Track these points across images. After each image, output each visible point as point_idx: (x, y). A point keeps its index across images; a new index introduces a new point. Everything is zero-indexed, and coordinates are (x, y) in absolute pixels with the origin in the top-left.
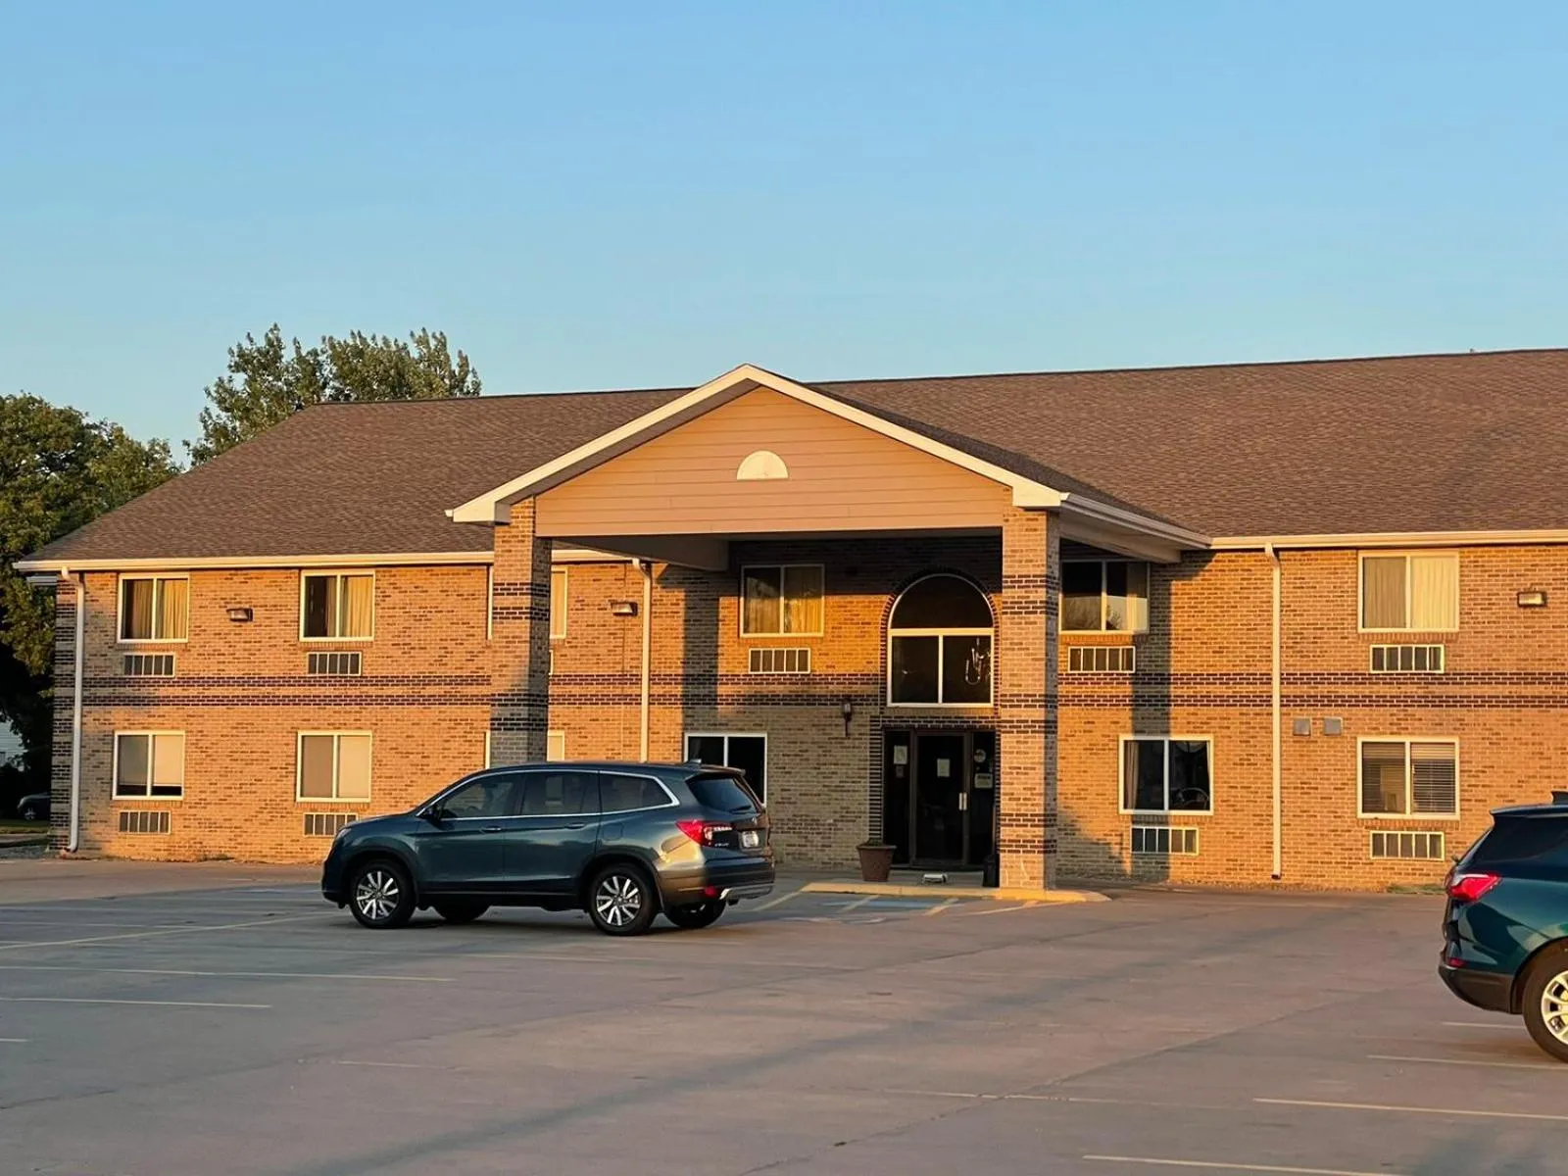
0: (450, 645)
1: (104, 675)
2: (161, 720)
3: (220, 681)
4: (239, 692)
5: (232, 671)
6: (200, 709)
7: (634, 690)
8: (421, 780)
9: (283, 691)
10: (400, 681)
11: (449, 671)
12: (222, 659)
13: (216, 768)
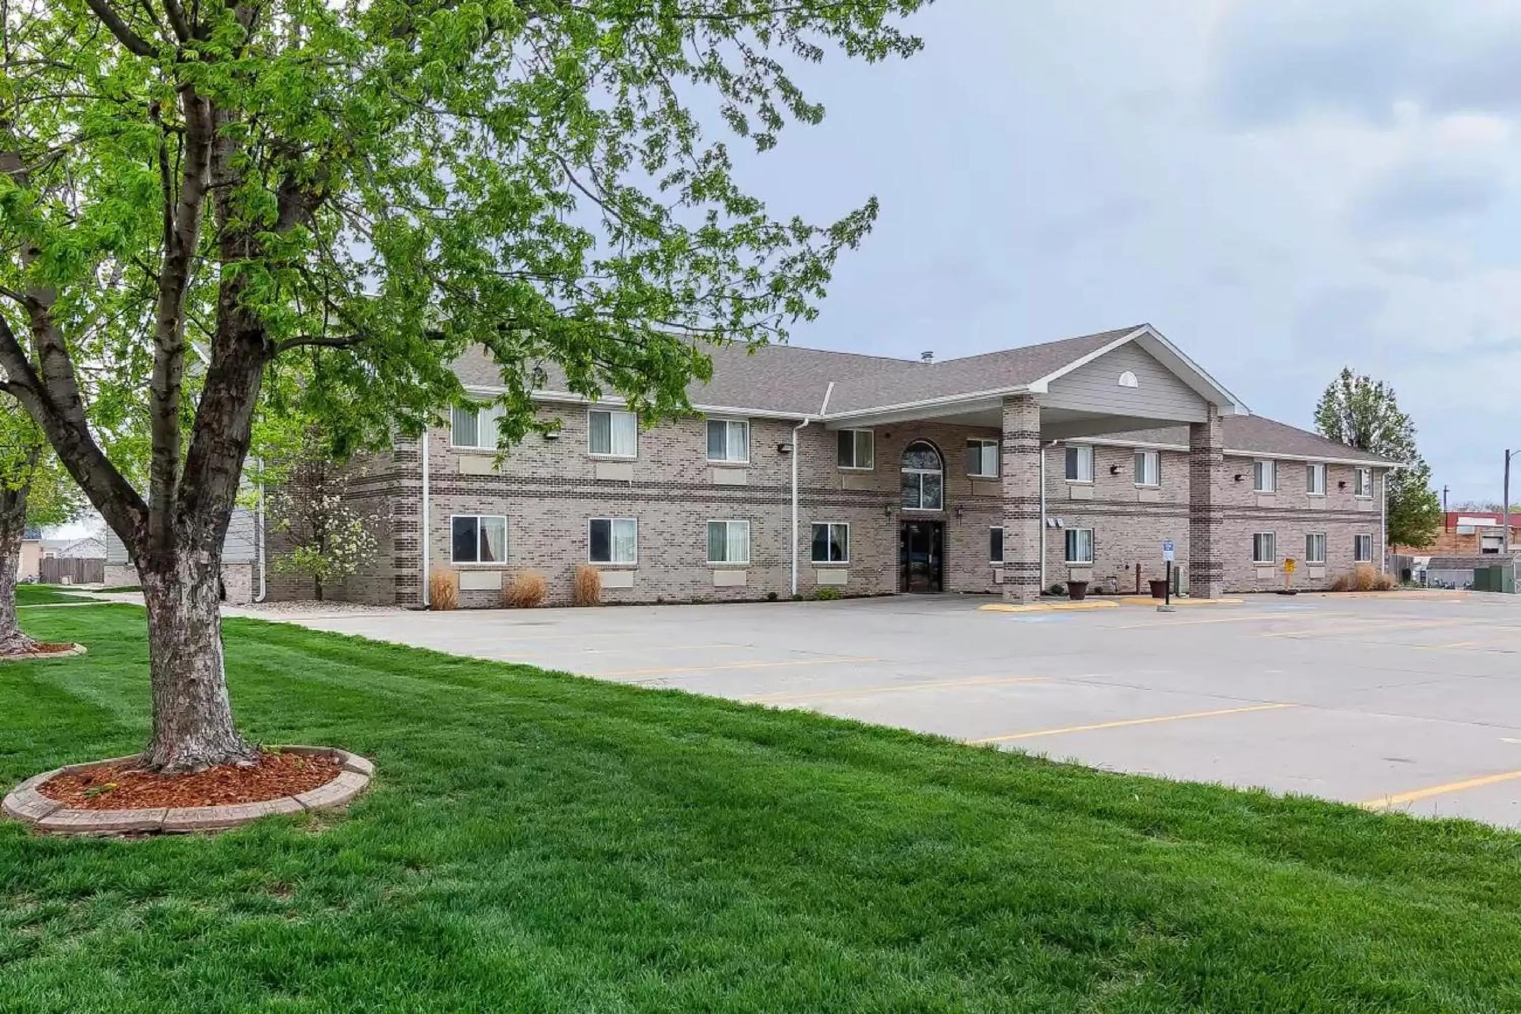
0: (686, 464)
1: (443, 472)
2: (490, 507)
3: (534, 480)
4: (548, 488)
5: (543, 473)
6: (519, 500)
7: (788, 497)
8: (672, 550)
9: (579, 489)
10: (656, 485)
11: (686, 480)
12: (535, 464)
13: (532, 540)
